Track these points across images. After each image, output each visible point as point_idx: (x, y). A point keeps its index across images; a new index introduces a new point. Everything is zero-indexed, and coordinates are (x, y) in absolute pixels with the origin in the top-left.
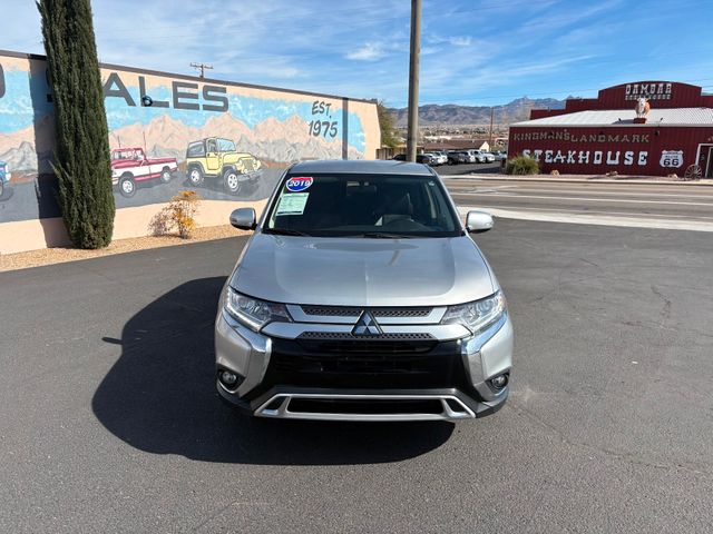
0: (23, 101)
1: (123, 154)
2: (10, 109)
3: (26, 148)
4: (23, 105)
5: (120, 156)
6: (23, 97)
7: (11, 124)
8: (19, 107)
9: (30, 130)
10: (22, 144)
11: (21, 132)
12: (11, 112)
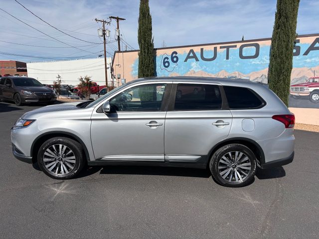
0: (266, 58)
1: (316, 80)
2: (260, 62)
3: (263, 77)
4: (265, 60)
5: (313, 81)
6: (266, 56)
7: (259, 68)
8: (264, 61)
9: (267, 69)
10: (262, 75)
11: (263, 71)
12: (259, 63)
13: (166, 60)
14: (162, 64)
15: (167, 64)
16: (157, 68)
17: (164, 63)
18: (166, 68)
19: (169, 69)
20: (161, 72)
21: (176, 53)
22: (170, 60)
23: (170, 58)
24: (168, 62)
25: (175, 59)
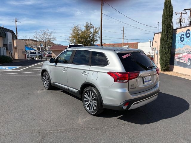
13: (182, 36)
14: (180, 39)
15: (182, 39)
16: (176, 42)
17: (181, 38)
18: (182, 42)
19: (183, 43)
20: (178, 45)
21: (189, 30)
22: (185, 36)
23: (185, 34)
24: (183, 38)
25: (188, 35)
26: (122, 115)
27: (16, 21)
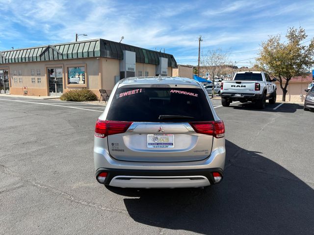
26: (139, 198)
27: (200, 40)
